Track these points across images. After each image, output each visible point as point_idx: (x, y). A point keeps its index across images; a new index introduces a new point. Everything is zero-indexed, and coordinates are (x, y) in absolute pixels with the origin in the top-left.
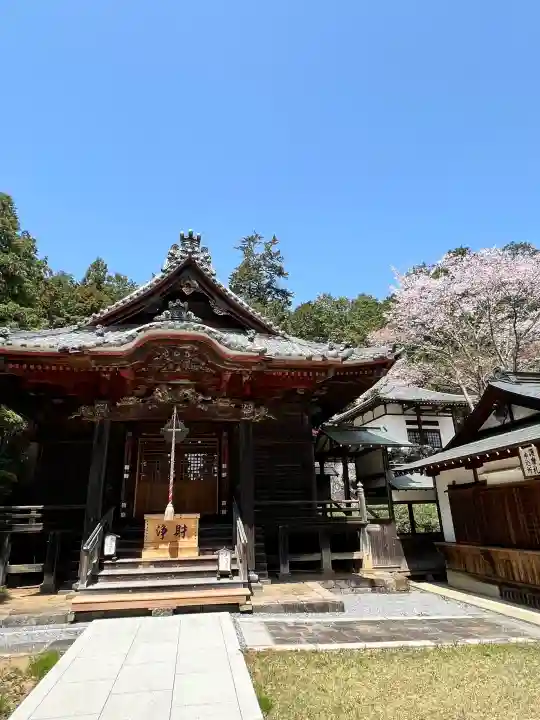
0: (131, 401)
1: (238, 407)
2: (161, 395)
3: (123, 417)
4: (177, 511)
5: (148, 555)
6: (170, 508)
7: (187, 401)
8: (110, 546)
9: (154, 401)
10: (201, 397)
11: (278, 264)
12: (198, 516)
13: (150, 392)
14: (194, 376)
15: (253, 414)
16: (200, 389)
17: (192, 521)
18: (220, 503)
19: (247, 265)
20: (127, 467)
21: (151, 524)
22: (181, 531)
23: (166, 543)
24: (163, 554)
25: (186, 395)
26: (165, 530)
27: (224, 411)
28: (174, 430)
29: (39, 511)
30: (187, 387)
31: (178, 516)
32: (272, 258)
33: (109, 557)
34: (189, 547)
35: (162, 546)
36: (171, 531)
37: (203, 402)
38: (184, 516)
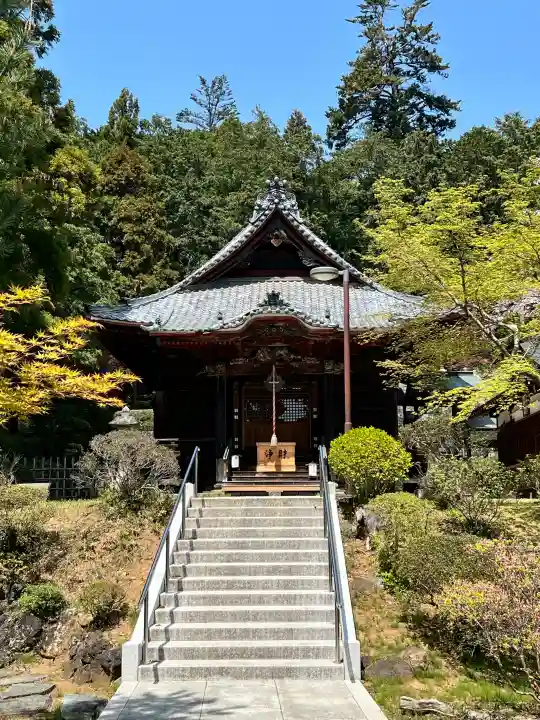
0: (240, 361)
1: (322, 364)
2: (263, 356)
3: (235, 373)
4: (279, 440)
5: (260, 468)
6: (274, 438)
7: (281, 360)
8: (235, 462)
9: (256, 361)
10: (292, 357)
11: (430, 48)
12: (294, 444)
13: (254, 353)
14: (287, 340)
15: (333, 370)
16: (291, 350)
17: (290, 447)
18: (312, 438)
19: (371, 56)
20: (236, 410)
21: (262, 449)
22: (282, 454)
23: (272, 461)
24: (271, 467)
25: (281, 355)
26: (271, 454)
27: (311, 366)
28: (274, 382)
29: (176, 442)
30: (281, 348)
31: (280, 444)
32: (417, 38)
33: (236, 469)
34: (289, 464)
35: (270, 464)
36: (276, 454)
37: (294, 360)
38: (284, 444)
